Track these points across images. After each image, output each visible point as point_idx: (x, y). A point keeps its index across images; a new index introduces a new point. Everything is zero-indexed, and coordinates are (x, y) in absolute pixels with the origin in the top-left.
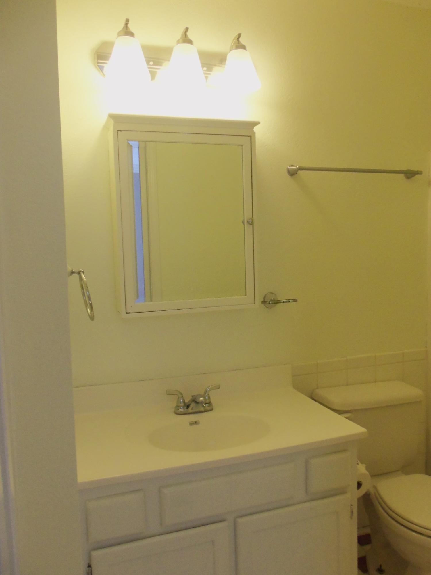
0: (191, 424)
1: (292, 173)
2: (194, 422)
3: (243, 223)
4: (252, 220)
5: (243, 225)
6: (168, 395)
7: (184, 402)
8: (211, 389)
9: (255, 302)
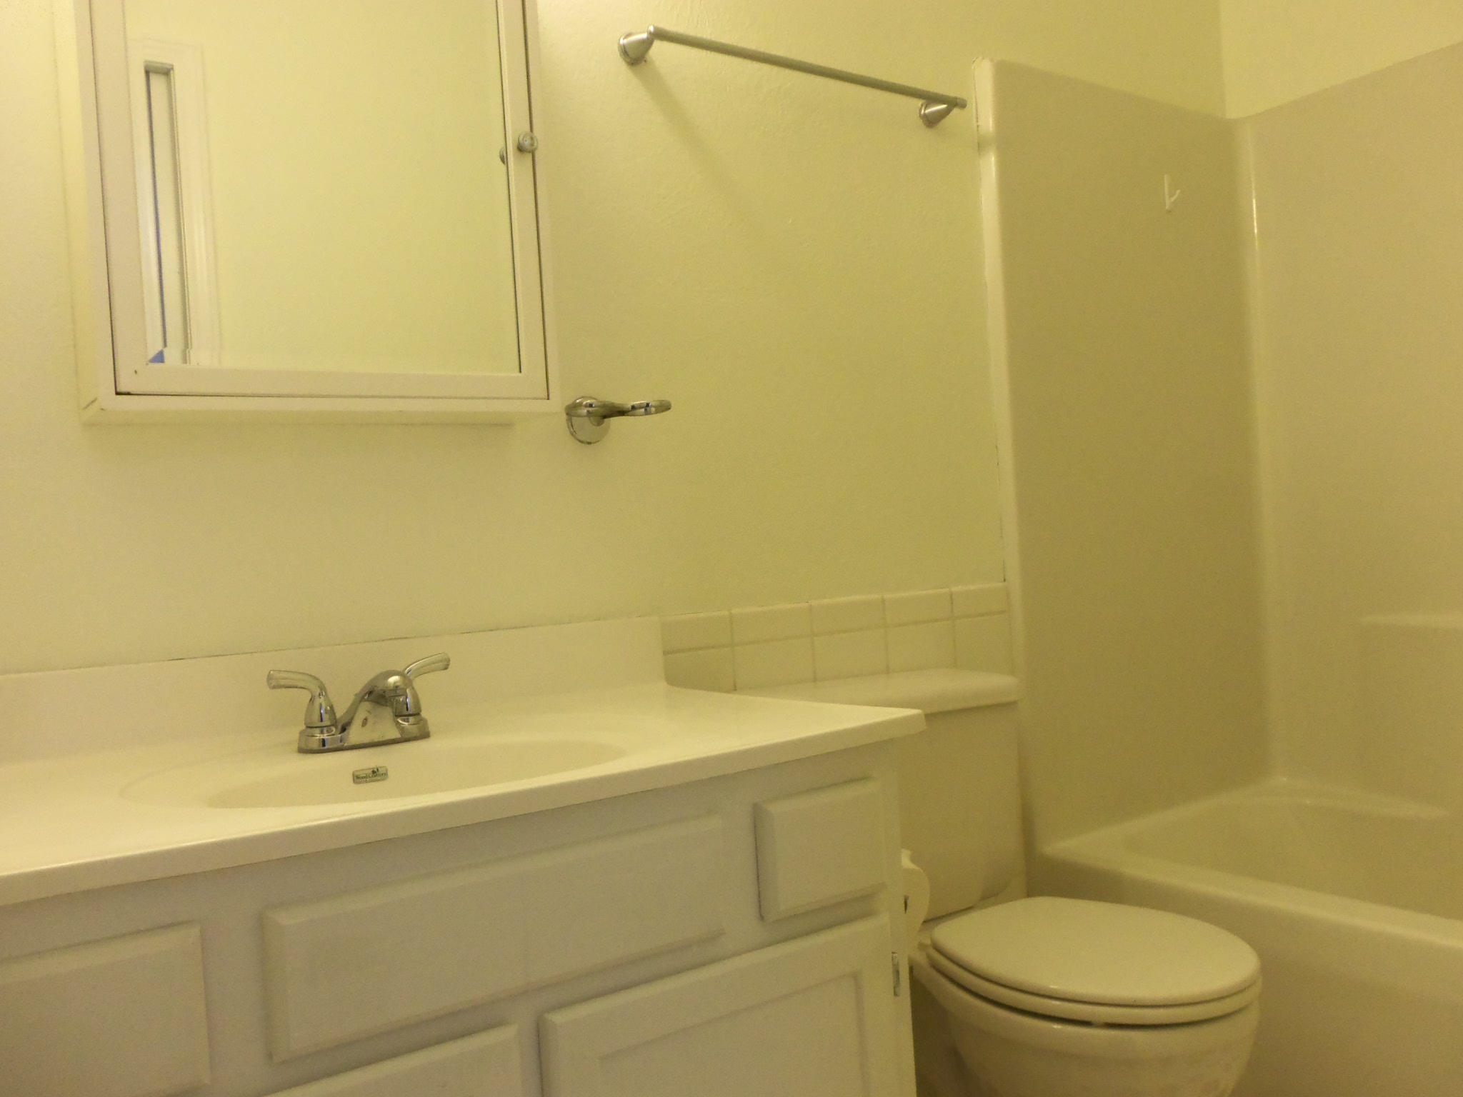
0: (358, 778)
1: (635, 56)
2: (370, 771)
3: (504, 159)
4: (532, 139)
5: (503, 167)
6: (274, 687)
7: (332, 711)
8: (422, 672)
9: (548, 395)
